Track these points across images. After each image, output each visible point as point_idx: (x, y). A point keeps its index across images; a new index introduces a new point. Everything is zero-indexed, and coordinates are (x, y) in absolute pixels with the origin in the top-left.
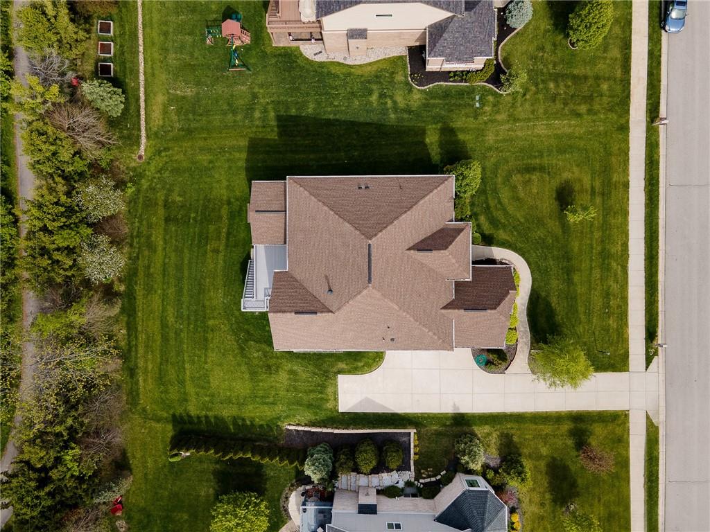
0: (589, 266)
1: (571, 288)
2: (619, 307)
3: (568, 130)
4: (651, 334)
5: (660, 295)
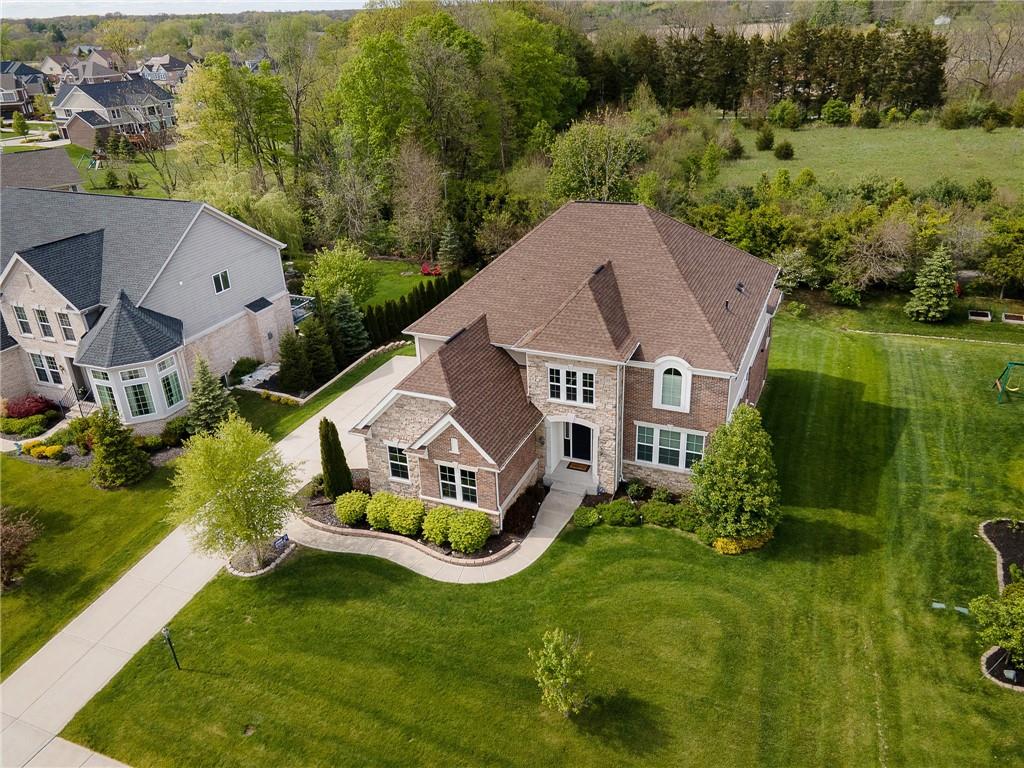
0: (396, 715)
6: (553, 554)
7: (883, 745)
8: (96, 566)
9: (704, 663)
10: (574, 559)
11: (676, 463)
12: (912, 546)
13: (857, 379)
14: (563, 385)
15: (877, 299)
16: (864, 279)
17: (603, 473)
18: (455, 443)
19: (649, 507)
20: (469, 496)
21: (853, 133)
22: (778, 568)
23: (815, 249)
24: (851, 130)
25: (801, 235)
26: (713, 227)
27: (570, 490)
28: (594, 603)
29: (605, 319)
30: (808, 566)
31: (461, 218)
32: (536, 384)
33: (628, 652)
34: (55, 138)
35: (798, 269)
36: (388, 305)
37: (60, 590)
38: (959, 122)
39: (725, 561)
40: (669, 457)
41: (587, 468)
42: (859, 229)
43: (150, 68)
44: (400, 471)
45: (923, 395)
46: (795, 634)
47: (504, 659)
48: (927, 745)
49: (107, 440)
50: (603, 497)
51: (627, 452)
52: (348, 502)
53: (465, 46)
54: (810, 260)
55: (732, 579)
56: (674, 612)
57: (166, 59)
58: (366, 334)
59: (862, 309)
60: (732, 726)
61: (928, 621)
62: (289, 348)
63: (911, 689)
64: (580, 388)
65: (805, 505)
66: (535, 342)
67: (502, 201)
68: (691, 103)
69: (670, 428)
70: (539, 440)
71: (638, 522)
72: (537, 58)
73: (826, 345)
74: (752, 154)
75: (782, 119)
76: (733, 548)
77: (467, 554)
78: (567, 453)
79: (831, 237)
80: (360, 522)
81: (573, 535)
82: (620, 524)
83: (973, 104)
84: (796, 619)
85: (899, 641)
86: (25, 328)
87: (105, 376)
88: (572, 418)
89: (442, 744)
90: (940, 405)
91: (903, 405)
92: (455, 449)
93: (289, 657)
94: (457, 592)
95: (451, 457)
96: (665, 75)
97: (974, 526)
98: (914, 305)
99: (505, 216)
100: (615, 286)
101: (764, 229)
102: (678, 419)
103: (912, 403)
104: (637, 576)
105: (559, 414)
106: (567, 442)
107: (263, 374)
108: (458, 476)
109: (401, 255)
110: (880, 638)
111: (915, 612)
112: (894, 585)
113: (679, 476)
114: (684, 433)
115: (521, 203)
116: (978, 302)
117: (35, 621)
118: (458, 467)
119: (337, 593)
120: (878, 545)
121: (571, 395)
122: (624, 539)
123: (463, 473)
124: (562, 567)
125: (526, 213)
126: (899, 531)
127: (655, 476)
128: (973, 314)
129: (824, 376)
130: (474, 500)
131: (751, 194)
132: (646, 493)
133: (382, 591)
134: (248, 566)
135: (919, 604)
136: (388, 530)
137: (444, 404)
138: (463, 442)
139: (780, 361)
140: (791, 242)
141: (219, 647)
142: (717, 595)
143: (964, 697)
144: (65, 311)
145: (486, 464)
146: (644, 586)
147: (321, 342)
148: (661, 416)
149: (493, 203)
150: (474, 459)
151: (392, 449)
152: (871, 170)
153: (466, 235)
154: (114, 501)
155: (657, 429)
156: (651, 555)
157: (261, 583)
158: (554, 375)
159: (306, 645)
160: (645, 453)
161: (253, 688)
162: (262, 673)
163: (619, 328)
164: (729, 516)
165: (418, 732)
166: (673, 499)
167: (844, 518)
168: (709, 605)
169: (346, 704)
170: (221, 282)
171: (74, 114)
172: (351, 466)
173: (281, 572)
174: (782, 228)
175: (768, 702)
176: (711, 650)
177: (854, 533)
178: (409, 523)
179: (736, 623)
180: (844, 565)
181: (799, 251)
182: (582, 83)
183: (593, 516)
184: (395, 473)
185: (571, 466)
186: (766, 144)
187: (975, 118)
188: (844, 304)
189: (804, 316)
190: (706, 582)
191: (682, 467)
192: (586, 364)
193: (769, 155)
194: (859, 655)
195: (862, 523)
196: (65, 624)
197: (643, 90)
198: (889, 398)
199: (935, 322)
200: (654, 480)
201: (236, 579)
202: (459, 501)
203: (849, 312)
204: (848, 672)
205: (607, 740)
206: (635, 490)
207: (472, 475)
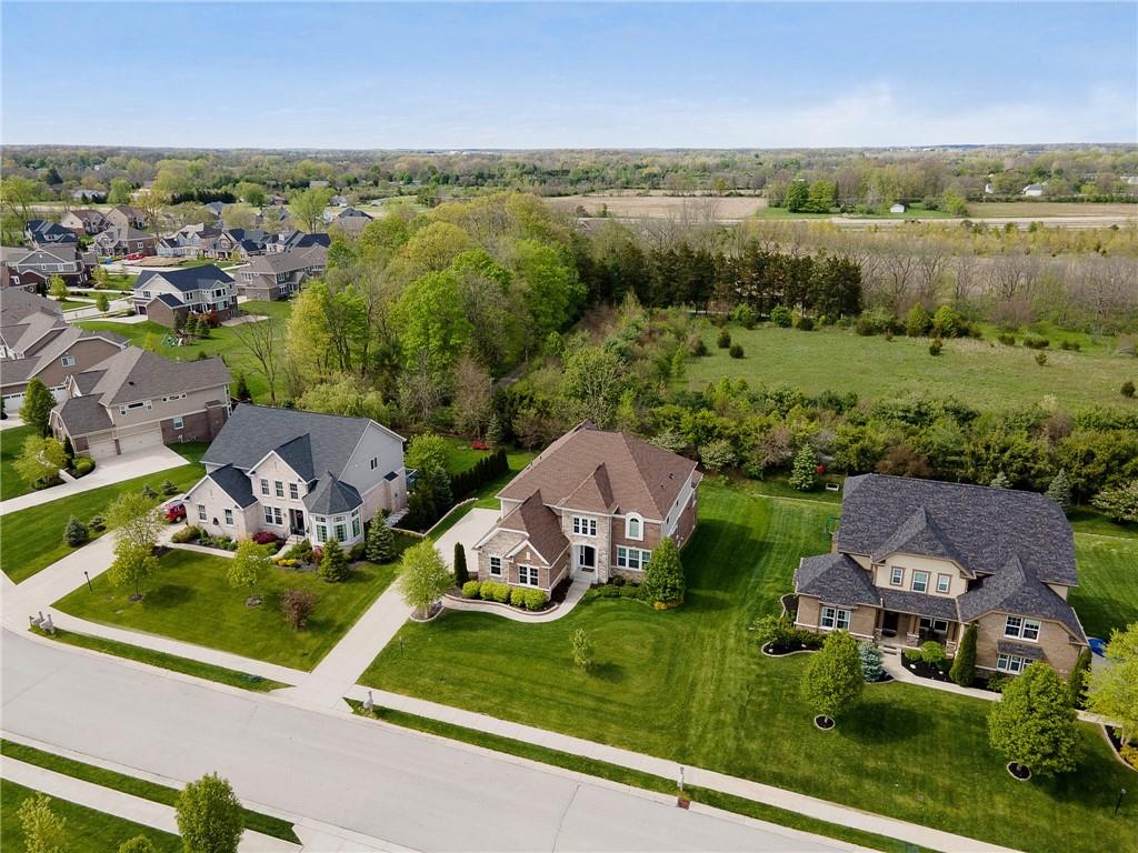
0: (509, 673)
1: (492, 650)
2: (441, 693)
3: (698, 696)
4: (382, 713)
5: (429, 735)
6: (576, 610)
7: (715, 676)
8: (340, 619)
9: (646, 652)
10: (586, 612)
11: (637, 567)
12: (748, 606)
13: (749, 526)
14: (581, 526)
15: (775, 474)
16: (763, 463)
17: (600, 572)
18: (528, 554)
19: (625, 589)
20: (534, 582)
21: (793, 334)
22: (685, 616)
23: (735, 440)
24: (792, 331)
25: (727, 432)
26: (671, 425)
27: (584, 581)
28: (596, 630)
29: (602, 494)
30: (698, 615)
31: (502, 410)
32: (567, 525)
33: (612, 648)
34: (131, 314)
35: (723, 455)
36: (462, 475)
37: (328, 629)
38: (869, 331)
39: (659, 612)
40: (634, 564)
41: (592, 570)
42: (761, 430)
43: (185, 234)
44: (496, 571)
45: (785, 535)
46: (687, 641)
47: (556, 651)
48: (732, 675)
49: (334, 554)
50: (600, 584)
51: (613, 562)
52: (469, 586)
53: (498, 276)
54: (731, 448)
55: (661, 620)
56: (633, 633)
57: (200, 228)
58: (451, 494)
59: (765, 481)
60: (655, 673)
61: (745, 634)
62: (411, 503)
63: (731, 658)
64: (589, 528)
65: (702, 589)
66: (567, 504)
67: (531, 400)
68: (670, 303)
69: (633, 548)
70: (568, 555)
71: (618, 596)
72: (548, 277)
73: (737, 505)
74: (714, 351)
75: (740, 319)
76: (663, 606)
77: (533, 610)
78: (582, 563)
79: (744, 434)
80: (477, 596)
81: (586, 602)
82: (609, 596)
83: (879, 315)
84: (688, 636)
85: (731, 642)
86: (265, 491)
87: (323, 520)
88: (585, 543)
89: (532, 682)
90: (792, 541)
91: (772, 541)
92: (528, 558)
93: (454, 653)
94: (530, 626)
95: (525, 562)
96: (650, 278)
97: (779, 598)
98: (794, 480)
99: (533, 411)
100: (607, 476)
101: (704, 427)
102: (637, 544)
103: (778, 540)
104: (617, 618)
105: (578, 541)
106: (582, 557)
107: (394, 519)
108: (529, 571)
109: (456, 433)
110: (723, 641)
111: (741, 631)
112: (735, 622)
113: (639, 574)
114: (641, 551)
115: (544, 402)
116: (834, 478)
117: (320, 642)
118: (529, 567)
119: (472, 628)
120: (732, 606)
121: (585, 531)
122: (611, 603)
123: (532, 570)
124: (580, 615)
125: (548, 409)
126: (744, 600)
127: (627, 574)
128: (830, 486)
129: (731, 524)
130: (536, 584)
131: (701, 397)
132: (622, 582)
133: (494, 626)
134: (422, 617)
135: (743, 628)
136: (492, 600)
137: (523, 535)
138: (532, 553)
139: (706, 513)
140: (720, 436)
141: (419, 651)
142: (654, 626)
143: (751, 660)
144: (295, 483)
145: (544, 565)
146: (620, 622)
147: (429, 499)
148: (630, 543)
149: (526, 401)
150: (538, 562)
151: (493, 559)
152: (780, 383)
153: (506, 423)
154: (337, 588)
155: (628, 549)
156: (624, 610)
157: (432, 624)
158: (577, 521)
159: (462, 649)
160: (622, 562)
161: (441, 665)
162: (443, 660)
163: (609, 498)
164: (661, 590)
165: (521, 679)
166: (636, 585)
167: (720, 595)
168: (649, 629)
169: (485, 670)
170: (374, 464)
171: (153, 297)
172: (469, 570)
173: (440, 620)
174: (715, 427)
175: (672, 664)
176: (649, 647)
177: (723, 601)
178: (504, 595)
179: (661, 637)
180: (715, 614)
181: (724, 443)
182: (583, 289)
183: (596, 593)
184: (493, 572)
185: (584, 569)
186: (725, 343)
187: (881, 328)
188: (754, 478)
189: (728, 484)
190: (649, 621)
191: (640, 569)
192: (593, 516)
193: (726, 351)
194: (713, 648)
195: (727, 596)
196: (336, 643)
197: (630, 297)
198: (765, 537)
199: (805, 491)
200: (628, 577)
201: (418, 624)
202: (528, 585)
203: (757, 483)
204: (707, 654)
205: (602, 679)
206: (616, 581)
207: (536, 570)
